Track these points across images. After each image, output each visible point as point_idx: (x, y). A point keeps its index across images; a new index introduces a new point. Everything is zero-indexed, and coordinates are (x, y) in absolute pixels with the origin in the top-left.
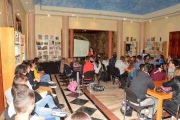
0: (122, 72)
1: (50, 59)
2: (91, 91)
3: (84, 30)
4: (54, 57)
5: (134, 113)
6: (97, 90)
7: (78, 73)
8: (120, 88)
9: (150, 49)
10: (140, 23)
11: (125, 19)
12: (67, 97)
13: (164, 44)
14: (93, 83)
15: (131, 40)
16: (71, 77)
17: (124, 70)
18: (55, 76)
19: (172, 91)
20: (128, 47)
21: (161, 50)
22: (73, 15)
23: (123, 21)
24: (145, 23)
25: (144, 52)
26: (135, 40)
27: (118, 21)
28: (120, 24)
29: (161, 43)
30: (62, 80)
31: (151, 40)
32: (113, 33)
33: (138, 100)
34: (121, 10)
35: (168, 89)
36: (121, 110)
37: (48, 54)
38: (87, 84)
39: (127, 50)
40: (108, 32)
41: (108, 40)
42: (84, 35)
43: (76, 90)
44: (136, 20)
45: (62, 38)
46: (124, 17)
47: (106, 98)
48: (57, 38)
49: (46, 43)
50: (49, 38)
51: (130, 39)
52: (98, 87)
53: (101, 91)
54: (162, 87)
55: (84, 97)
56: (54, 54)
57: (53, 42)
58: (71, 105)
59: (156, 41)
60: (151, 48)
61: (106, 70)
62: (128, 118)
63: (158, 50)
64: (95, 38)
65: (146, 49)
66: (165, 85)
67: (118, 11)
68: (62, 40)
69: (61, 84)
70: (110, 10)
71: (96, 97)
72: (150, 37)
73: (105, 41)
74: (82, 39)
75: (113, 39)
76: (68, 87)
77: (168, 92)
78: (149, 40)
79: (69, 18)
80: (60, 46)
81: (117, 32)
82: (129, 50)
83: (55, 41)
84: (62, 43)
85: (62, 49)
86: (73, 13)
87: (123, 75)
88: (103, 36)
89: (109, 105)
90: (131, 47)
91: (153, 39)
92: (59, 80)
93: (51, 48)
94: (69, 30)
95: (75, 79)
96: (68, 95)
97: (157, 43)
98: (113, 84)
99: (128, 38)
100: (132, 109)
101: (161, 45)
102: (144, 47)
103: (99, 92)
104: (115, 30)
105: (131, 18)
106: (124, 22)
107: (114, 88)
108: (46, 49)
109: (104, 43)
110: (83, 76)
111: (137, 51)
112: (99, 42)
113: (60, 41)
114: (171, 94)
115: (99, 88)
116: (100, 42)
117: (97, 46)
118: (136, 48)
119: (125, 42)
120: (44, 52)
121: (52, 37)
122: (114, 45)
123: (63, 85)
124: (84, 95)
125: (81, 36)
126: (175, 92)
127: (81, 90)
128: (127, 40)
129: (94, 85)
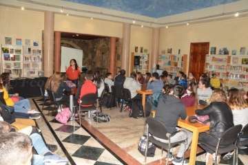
0: (133, 95)
1: (25, 75)
2: (91, 122)
3: (75, 34)
4: (32, 73)
6: (100, 121)
7: (71, 97)
8: (131, 117)
9: (165, 64)
10: (153, 29)
11: (134, 22)
12: (58, 133)
13: (184, 58)
14: (94, 111)
15: (141, 52)
17: (137, 91)
18: (33, 100)
20: (137, 60)
21: (179, 66)
22: (62, 11)
23: (131, 24)
24: (159, 30)
25: (158, 67)
26: (146, 51)
27: (124, 24)
28: (127, 28)
29: (180, 56)
30: (45, 107)
31: (166, 52)
32: (117, 40)
33: (168, 135)
34: (129, 9)
35: (204, 118)
37: (22, 68)
38: (84, 112)
39: (135, 65)
40: (109, 38)
41: (109, 49)
42: (74, 42)
43: (69, 120)
44: (148, 25)
45: (43, 44)
46: (134, 19)
47: (114, 132)
48: (35, 44)
49: (19, 51)
50: (23, 43)
51: (139, 50)
52: (101, 116)
53: (105, 121)
54: (196, 116)
55: (81, 132)
56: (31, 68)
57: (29, 50)
58: (66, 145)
59: (173, 53)
60: (167, 62)
61: (110, 91)
62: (150, 159)
63: (176, 65)
64: (91, 47)
67: (125, 11)
68: (43, 47)
69: (45, 112)
70: (114, 9)
71: (101, 131)
72: (166, 48)
73: (105, 51)
74: (72, 47)
75: (116, 49)
76: (57, 118)
77: (205, 123)
78: (164, 52)
79: (55, 15)
80: (41, 57)
81: (123, 39)
82: (138, 64)
83: (33, 48)
84: (43, 51)
85: (43, 60)
86: (62, 8)
87: (135, 99)
88: (102, 43)
89: (120, 143)
90: (141, 60)
91: (170, 51)
92: (41, 107)
93: (26, 59)
94: (55, 33)
95: (67, 105)
96: (58, 130)
97: (174, 57)
98: (121, 111)
99: (136, 48)
101: (180, 59)
102: (158, 61)
103: (103, 124)
104: (120, 36)
105: (143, 21)
106: (132, 26)
107: (122, 117)
108: (19, 59)
109: (103, 53)
110: (81, 102)
111: (148, 66)
112: (95, 53)
113: (41, 49)
115: (103, 118)
116: (98, 52)
117: (93, 57)
118: (147, 62)
119: (133, 53)
120: (15, 64)
121: (28, 42)
122: (118, 57)
123: (48, 115)
124: (81, 129)
125: (71, 43)
126: (213, 122)
127: (76, 120)
128: (136, 51)
129: (95, 113)
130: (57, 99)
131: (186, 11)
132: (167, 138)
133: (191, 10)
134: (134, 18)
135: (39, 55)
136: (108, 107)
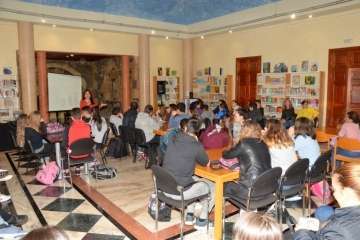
2: (89, 181)
3: (69, 54)
4: (3, 114)
5: (174, 214)
6: (100, 177)
7: (58, 145)
8: (147, 168)
9: (202, 91)
10: (183, 40)
11: (153, 32)
12: (37, 200)
13: (227, 81)
14: (92, 164)
15: (168, 74)
16: (44, 154)
18: (7, 154)
19: (238, 165)
20: (161, 87)
21: (222, 92)
22: (43, 21)
23: (149, 36)
24: (192, 41)
25: (191, 96)
26: (174, 73)
27: (140, 35)
28: (144, 41)
29: (222, 78)
30: (22, 163)
31: (203, 72)
32: (131, 59)
33: (179, 188)
34: (145, 13)
35: (231, 163)
36: (150, 211)
38: (78, 166)
39: (159, 94)
40: (120, 57)
41: (121, 73)
42: (70, 65)
43: (56, 180)
44: (174, 35)
45: (19, 70)
46: (151, 28)
47: (120, 191)
48: (7, 71)
51: (164, 72)
52: (103, 170)
53: (108, 177)
54: (221, 160)
55: (73, 194)
59: (213, 74)
60: (205, 87)
61: (119, 134)
62: (163, 225)
63: (217, 90)
64: (95, 71)
65: (195, 91)
66: (226, 156)
67: (140, 16)
68: (19, 76)
69: (22, 170)
70: (123, 14)
71: (100, 191)
72: (202, 68)
73: (116, 76)
74: (66, 73)
75: (130, 72)
76: (38, 177)
77: (231, 169)
78: (200, 74)
79: (35, 26)
80: (17, 90)
81: (139, 58)
82: (164, 93)
84: (20, 81)
85: (20, 95)
86: (44, 16)
88: (111, 65)
89: (126, 205)
90: (167, 86)
91: (208, 72)
92: (16, 164)
94: (36, 54)
95: (53, 159)
96: (38, 194)
97: (215, 79)
98: (134, 161)
99: (160, 70)
100: (170, 206)
101: (223, 82)
102: (192, 87)
103: (106, 181)
104: (136, 55)
105: (167, 30)
106: (151, 39)
107: (136, 169)
109: (113, 80)
110: (70, 151)
111: (178, 95)
112: (102, 79)
113: (16, 78)
114: (237, 170)
115: (105, 173)
116: (106, 78)
117: (99, 86)
118: (177, 89)
119: (155, 78)
122: (134, 84)
123: (26, 174)
124: (73, 190)
125: (65, 67)
126: (243, 167)
127: (67, 179)
128: (159, 74)
129: (94, 167)
130: (38, 151)
131: (226, 14)
132: (178, 194)
133: (232, 11)
134: (153, 26)
135: (13, 87)
136: (116, 157)
